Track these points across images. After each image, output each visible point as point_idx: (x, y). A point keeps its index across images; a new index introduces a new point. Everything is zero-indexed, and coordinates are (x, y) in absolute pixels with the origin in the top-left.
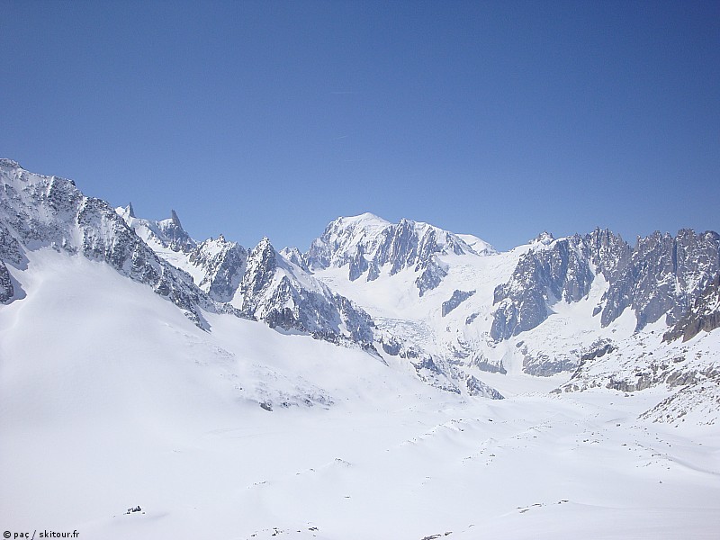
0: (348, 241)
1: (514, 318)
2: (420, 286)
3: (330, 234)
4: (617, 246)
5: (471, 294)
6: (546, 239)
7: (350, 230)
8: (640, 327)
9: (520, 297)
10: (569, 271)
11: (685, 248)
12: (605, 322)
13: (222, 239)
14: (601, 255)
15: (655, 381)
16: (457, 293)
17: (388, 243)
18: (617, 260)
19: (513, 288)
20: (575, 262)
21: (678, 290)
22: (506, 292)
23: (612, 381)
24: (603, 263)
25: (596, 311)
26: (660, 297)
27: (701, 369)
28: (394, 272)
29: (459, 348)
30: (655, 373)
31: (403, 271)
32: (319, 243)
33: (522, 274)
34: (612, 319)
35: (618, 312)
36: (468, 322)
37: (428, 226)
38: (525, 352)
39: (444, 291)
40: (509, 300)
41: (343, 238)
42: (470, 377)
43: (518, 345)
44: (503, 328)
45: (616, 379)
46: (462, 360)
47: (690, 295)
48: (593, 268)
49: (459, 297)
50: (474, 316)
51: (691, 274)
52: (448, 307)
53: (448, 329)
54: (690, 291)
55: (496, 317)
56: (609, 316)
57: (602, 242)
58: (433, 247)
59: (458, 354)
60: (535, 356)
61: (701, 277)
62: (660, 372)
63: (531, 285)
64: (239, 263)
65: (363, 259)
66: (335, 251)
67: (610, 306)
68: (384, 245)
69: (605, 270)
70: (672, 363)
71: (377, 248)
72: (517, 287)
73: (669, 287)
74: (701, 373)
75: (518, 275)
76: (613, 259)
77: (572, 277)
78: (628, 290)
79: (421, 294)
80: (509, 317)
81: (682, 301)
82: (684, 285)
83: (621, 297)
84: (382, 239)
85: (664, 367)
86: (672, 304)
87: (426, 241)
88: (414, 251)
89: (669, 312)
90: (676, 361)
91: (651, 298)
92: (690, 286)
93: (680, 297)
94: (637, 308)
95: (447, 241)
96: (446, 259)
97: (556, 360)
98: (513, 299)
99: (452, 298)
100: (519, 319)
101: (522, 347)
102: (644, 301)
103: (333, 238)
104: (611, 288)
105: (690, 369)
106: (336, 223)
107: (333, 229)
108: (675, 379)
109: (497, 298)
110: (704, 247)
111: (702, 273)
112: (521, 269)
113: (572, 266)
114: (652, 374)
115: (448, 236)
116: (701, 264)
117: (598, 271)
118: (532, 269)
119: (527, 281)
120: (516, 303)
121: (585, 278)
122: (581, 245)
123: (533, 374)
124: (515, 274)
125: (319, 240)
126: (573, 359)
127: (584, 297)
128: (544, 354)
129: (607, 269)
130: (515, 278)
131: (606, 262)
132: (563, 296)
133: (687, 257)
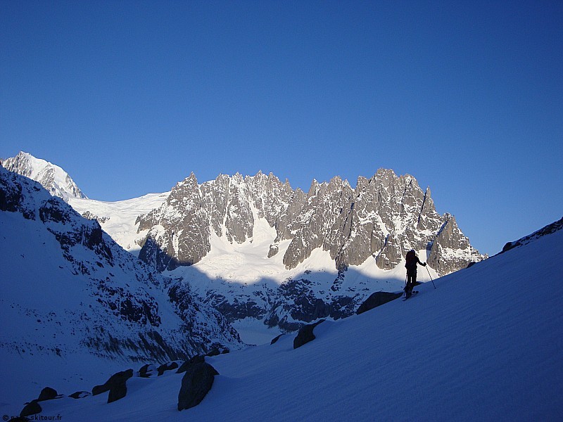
1: (170, 246)
10: (233, 208)
11: (386, 189)
14: (263, 199)
18: (287, 204)
19: (167, 215)
20: (239, 200)
22: (157, 219)
25: (273, 252)
26: (364, 236)
33: (180, 200)
34: (300, 258)
35: (307, 252)
48: (255, 211)
51: (397, 215)
54: (400, 232)
56: (297, 255)
61: (409, 218)
67: (297, 243)
69: (269, 215)
72: (172, 213)
73: (373, 226)
75: (174, 201)
77: (235, 215)
78: (316, 228)
82: (392, 225)
83: (310, 235)
86: (380, 245)
91: (353, 236)
92: (398, 228)
94: (331, 249)
97: (236, 301)
98: (167, 226)
100: (177, 249)
109: (144, 224)
111: (410, 214)
113: (236, 202)
117: (261, 215)
120: (172, 230)
122: (242, 185)
124: (169, 199)
126: (260, 303)
127: (248, 240)
128: (217, 293)
129: (272, 214)
130: (169, 204)
131: (270, 207)
132: (224, 234)
133: (389, 198)
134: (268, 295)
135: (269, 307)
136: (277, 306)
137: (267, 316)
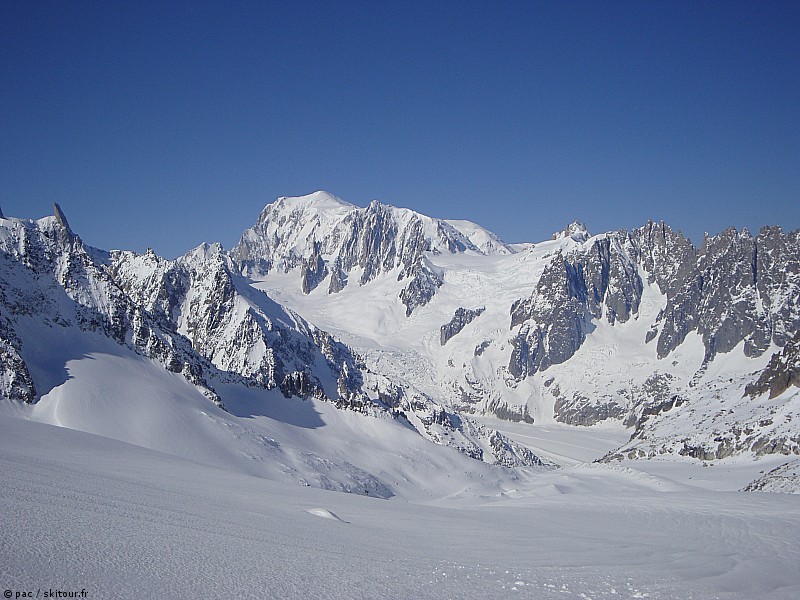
0: (295, 233)
1: (540, 346)
2: (407, 302)
3: (267, 222)
4: (676, 247)
5: (479, 313)
6: (578, 231)
7: (296, 217)
8: (709, 357)
9: (547, 318)
10: (613, 280)
11: (770, 252)
12: (663, 351)
13: (152, 256)
14: (654, 258)
15: (739, 448)
16: (460, 312)
17: (355, 237)
18: (677, 265)
19: (538, 306)
20: (620, 269)
21: (760, 309)
22: (528, 312)
23: (685, 446)
24: (657, 270)
25: (650, 336)
26: (735, 318)
27: (792, 435)
28: (365, 278)
29: (468, 390)
30: (738, 438)
31: (379, 277)
32: (252, 236)
33: (550, 286)
34: (672, 346)
35: (680, 338)
36: (478, 352)
37: (411, 213)
38: (556, 393)
39: (442, 309)
40: (532, 322)
41: (286, 228)
42: (494, 433)
43: (547, 384)
44: (525, 360)
45: (691, 444)
46: (472, 405)
47: (776, 317)
48: (644, 275)
49: (463, 317)
50: (485, 345)
51: (777, 288)
52: (449, 332)
53: (450, 362)
54: (775, 310)
55: (516, 346)
56: (668, 343)
57: (657, 241)
58: (419, 244)
59: (467, 398)
60: (570, 398)
61: (790, 291)
62: (743, 437)
63: (562, 301)
64: (182, 291)
65: (321, 263)
66: (276, 246)
67: (668, 329)
68: (350, 242)
69: (660, 279)
70: (757, 427)
71: (341, 245)
72: (543, 304)
73: (747, 305)
74: (792, 439)
75: (544, 288)
76: (671, 263)
77: (616, 289)
78: (692, 307)
79: (409, 312)
80: (534, 346)
81: (765, 324)
82: (768, 301)
83: (683, 317)
84: (346, 231)
85: (748, 431)
86: (752, 327)
87: (408, 235)
88: (393, 249)
89: (747, 338)
90: (762, 424)
91: (723, 319)
92: (775, 304)
93: (763, 318)
94: (705, 332)
95: (439, 235)
96: (440, 261)
97: (598, 403)
98: (538, 320)
99: (454, 320)
100: (547, 348)
101: (553, 386)
102: (714, 323)
103: (273, 228)
104: (670, 305)
105: (779, 434)
106: (275, 206)
107: (270, 216)
108: (762, 446)
109: (517, 319)
110: (795, 251)
111: (792, 285)
112: (547, 280)
113: (616, 273)
114: (734, 440)
115: (440, 227)
116: (791, 274)
117: (651, 279)
118: (563, 280)
119: (557, 296)
120: (542, 326)
121: (633, 289)
122: (627, 244)
123: (569, 423)
124: (539, 286)
125: (251, 231)
126: (622, 402)
127: (633, 316)
128: (582, 396)
129: (663, 277)
130: (539, 292)
131: (661, 268)
132: (604, 315)
133: (772, 265)
134: (632, 393)
135: (631, 406)
136: (639, 404)
137: (627, 416)
